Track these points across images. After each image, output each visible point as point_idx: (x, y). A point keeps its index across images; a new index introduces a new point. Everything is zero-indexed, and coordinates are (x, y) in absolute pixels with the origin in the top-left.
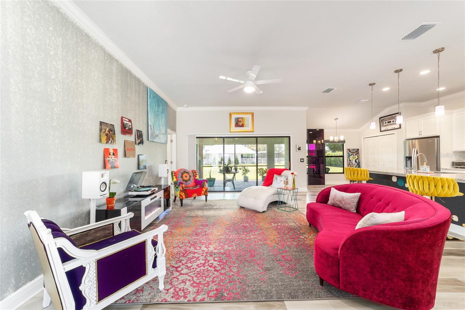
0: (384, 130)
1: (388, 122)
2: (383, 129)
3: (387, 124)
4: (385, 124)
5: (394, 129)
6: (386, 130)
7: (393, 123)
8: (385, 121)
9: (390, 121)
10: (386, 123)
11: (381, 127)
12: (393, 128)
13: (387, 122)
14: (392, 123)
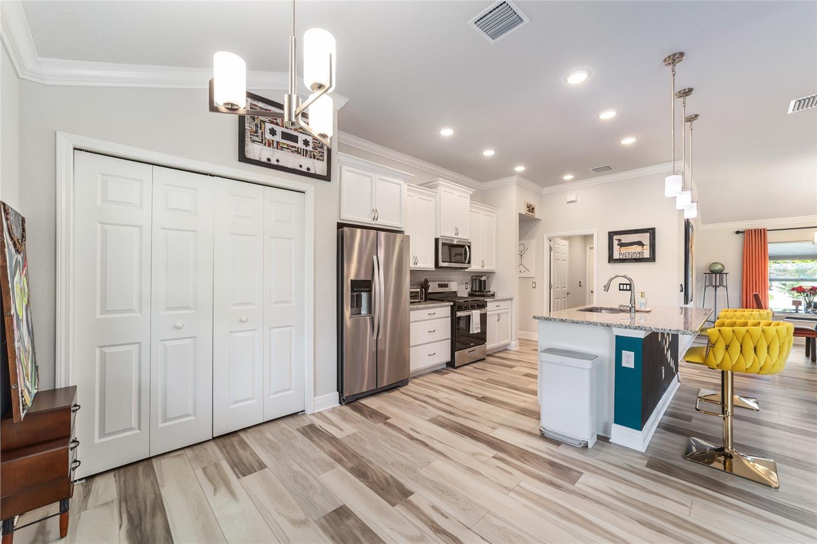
0: (264, 160)
1: (285, 136)
2: (255, 150)
3: (278, 138)
4: (268, 136)
5: (308, 174)
6: (274, 162)
7: (304, 147)
8: (272, 122)
9: (295, 133)
10: (273, 132)
11: (248, 140)
12: (304, 169)
13: (279, 130)
14: (300, 145)
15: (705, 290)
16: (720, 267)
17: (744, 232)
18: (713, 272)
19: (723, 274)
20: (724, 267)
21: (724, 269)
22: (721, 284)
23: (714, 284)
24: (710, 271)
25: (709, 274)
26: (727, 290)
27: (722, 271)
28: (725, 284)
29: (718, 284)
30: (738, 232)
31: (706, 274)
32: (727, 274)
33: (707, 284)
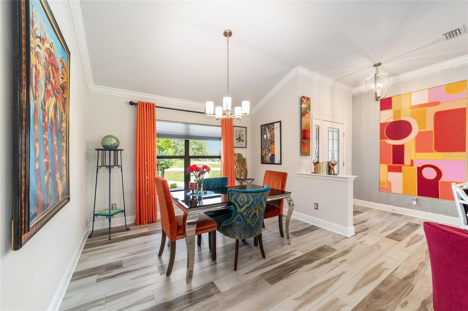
15: (97, 172)
16: (114, 141)
17: (137, 104)
18: (107, 148)
19: (118, 150)
20: (118, 141)
21: (118, 145)
22: (116, 164)
23: (108, 164)
24: (104, 146)
25: (102, 150)
26: (122, 171)
27: (117, 147)
28: (119, 164)
29: (112, 164)
30: (131, 103)
31: (98, 150)
32: (121, 150)
33: (100, 164)
